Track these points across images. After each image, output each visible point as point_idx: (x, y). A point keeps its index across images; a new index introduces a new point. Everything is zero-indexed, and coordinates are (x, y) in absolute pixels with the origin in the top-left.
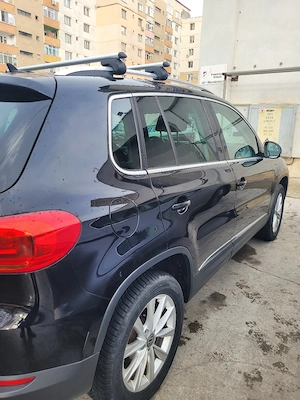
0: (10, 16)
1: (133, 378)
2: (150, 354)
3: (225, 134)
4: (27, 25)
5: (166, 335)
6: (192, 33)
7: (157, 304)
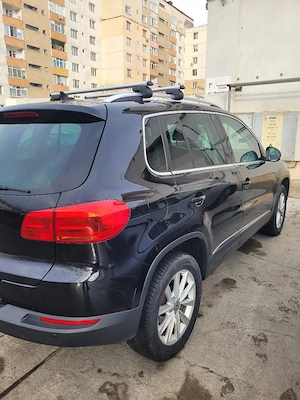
0: (19, 31)
1: (164, 334)
2: (176, 317)
3: (231, 141)
4: (34, 39)
5: (189, 304)
6: (196, 42)
7: (181, 277)
